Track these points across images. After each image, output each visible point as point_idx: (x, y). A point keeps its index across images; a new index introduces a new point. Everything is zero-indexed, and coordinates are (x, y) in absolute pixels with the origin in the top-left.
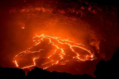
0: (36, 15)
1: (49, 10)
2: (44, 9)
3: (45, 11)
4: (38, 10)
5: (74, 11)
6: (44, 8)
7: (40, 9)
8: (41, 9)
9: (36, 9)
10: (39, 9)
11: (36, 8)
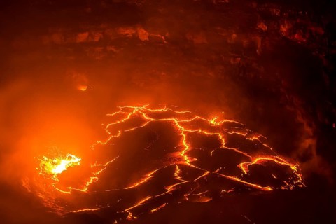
0: (122, 49)
1: (159, 36)
2: (145, 32)
3: (149, 37)
4: (128, 34)
5: (234, 35)
6: (145, 30)
7: (134, 32)
8: (137, 32)
9: (122, 33)
10: (129, 32)
11: (121, 29)
